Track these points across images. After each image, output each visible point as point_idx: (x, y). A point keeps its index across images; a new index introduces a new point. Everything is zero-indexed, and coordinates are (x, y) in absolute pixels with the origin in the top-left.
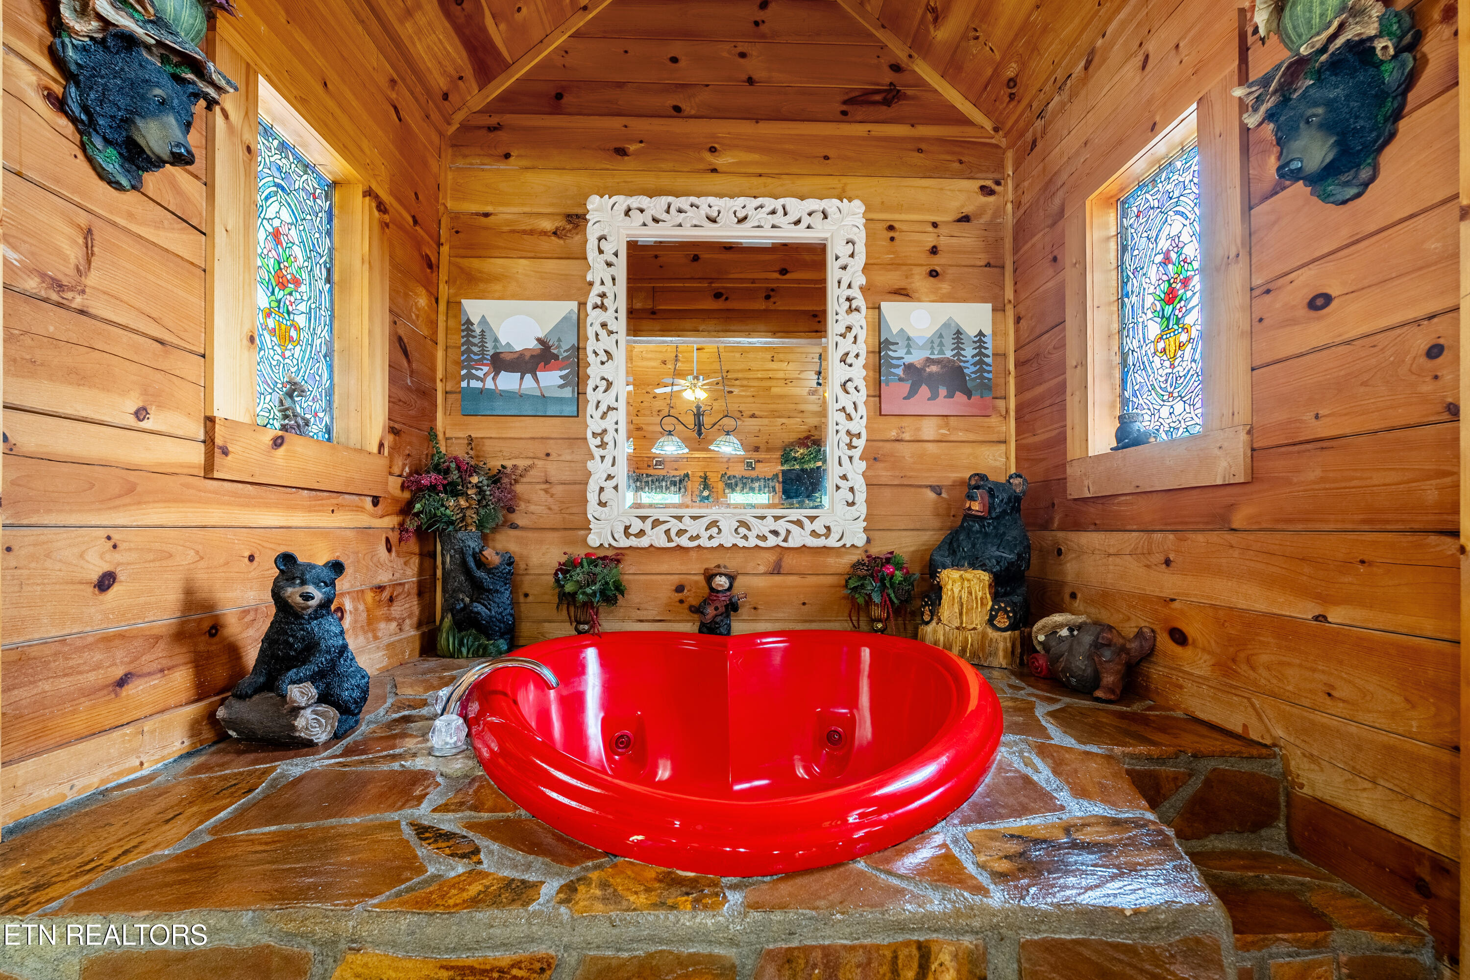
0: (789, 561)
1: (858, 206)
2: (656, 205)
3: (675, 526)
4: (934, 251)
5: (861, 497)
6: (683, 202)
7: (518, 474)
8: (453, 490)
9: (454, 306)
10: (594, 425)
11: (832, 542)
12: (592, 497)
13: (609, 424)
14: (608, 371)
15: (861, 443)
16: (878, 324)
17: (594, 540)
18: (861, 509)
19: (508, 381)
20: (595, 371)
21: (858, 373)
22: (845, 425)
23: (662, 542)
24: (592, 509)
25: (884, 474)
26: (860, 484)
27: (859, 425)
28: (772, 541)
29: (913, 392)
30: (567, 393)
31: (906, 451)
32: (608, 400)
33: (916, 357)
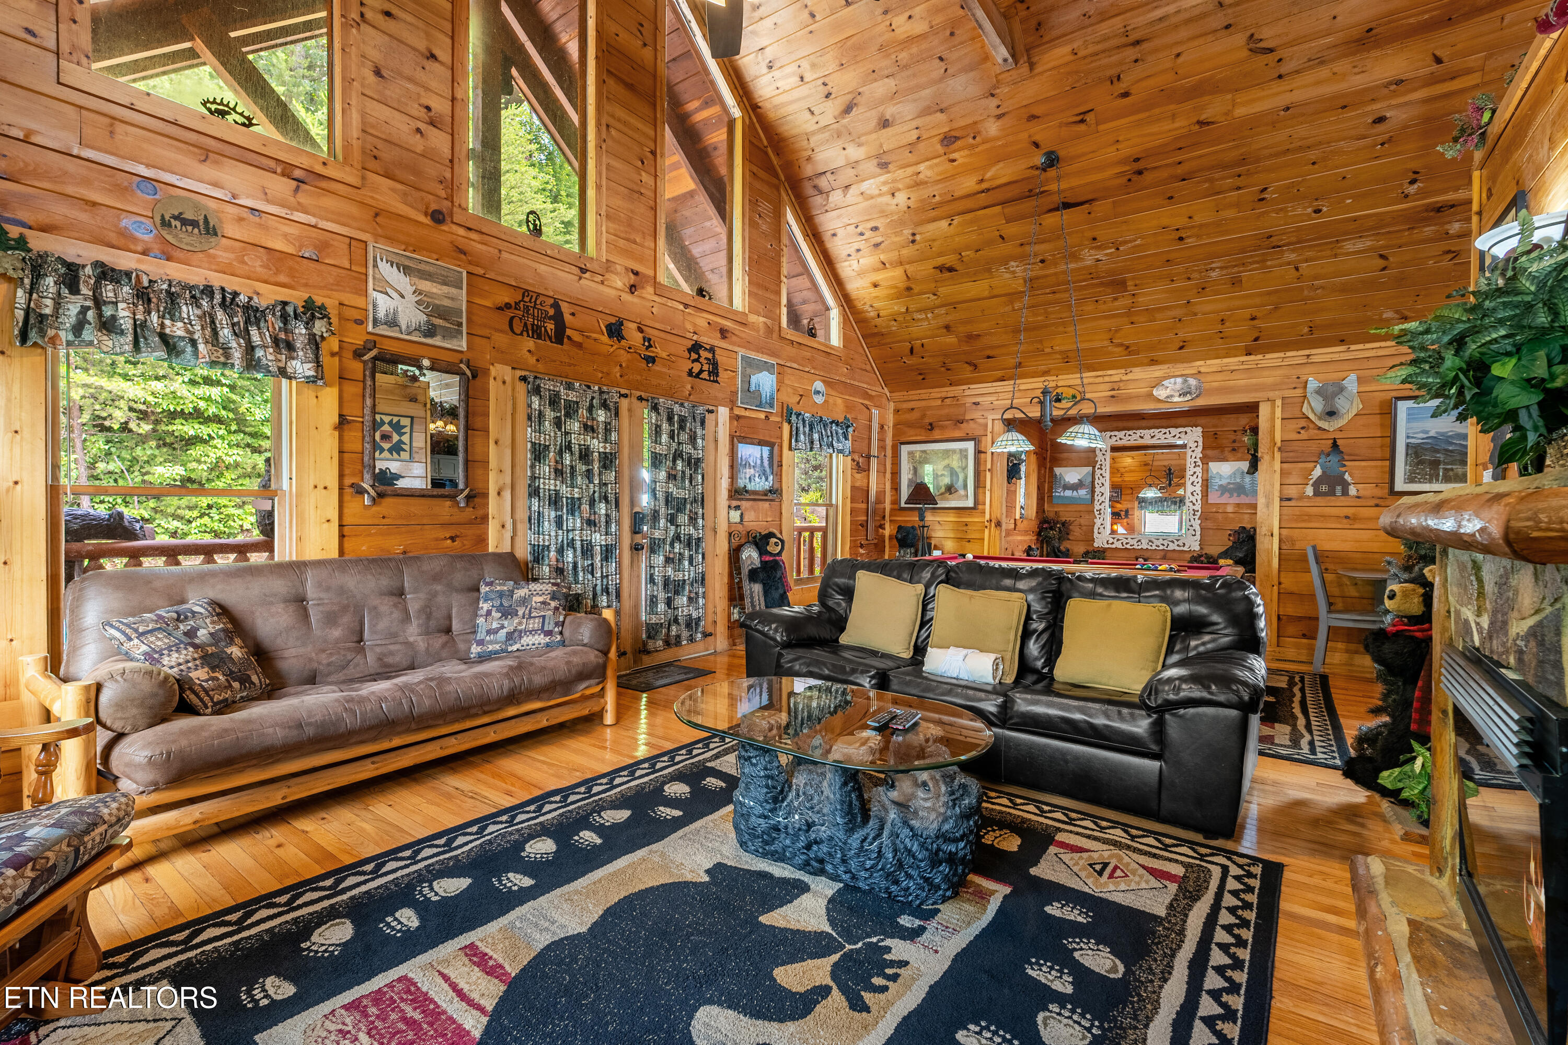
0: (1169, 555)
1: (1199, 429)
2: (1121, 434)
3: (1125, 541)
4: (1234, 441)
5: (1198, 533)
6: (1131, 432)
7: (1070, 523)
8: (1051, 528)
9: (1051, 470)
10: (1097, 507)
11: (1185, 549)
12: (1096, 531)
13: (1102, 507)
14: (1102, 490)
15: (1199, 514)
16: (1206, 470)
17: (1096, 545)
18: (1198, 537)
19: (1068, 493)
20: (1098, 490)
21: (1198, 489)
22: (1192, 507)
23: (1120, 546)
24: (1096, 535)
25: (1209, 524)
26: (1198, 528)
27: (1198, 507)
28: (1161, 547)
29: (1222, 494)
30: (1089, 497)
31: (1220, 516)
32: (1102, 499)
33: (1224, 482)
